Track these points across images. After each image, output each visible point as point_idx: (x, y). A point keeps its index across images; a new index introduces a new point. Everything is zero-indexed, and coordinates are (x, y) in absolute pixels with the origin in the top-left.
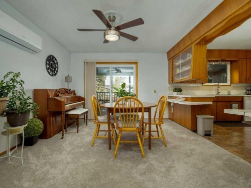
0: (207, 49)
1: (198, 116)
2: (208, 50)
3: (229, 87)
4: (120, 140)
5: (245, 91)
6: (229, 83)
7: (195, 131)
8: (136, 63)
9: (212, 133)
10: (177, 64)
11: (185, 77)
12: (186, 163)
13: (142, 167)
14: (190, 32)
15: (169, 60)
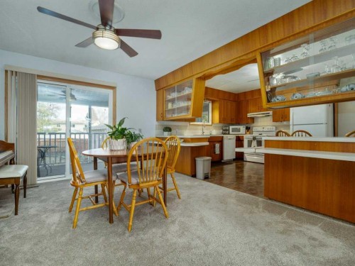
0: (206, 85)
1: (197, 159)
2: (207, 88)
3: (211, 127)
4: (136, 203)
5: (221, 131)
6: (210, 123)
7: (194, 176)
8: (113, 88)
9: (209, 175)
10: (170, 97)
11: (181, 114)
12: (210, 209)
13: (174, 228)
14: (191, 63)
15: (157, 90)
